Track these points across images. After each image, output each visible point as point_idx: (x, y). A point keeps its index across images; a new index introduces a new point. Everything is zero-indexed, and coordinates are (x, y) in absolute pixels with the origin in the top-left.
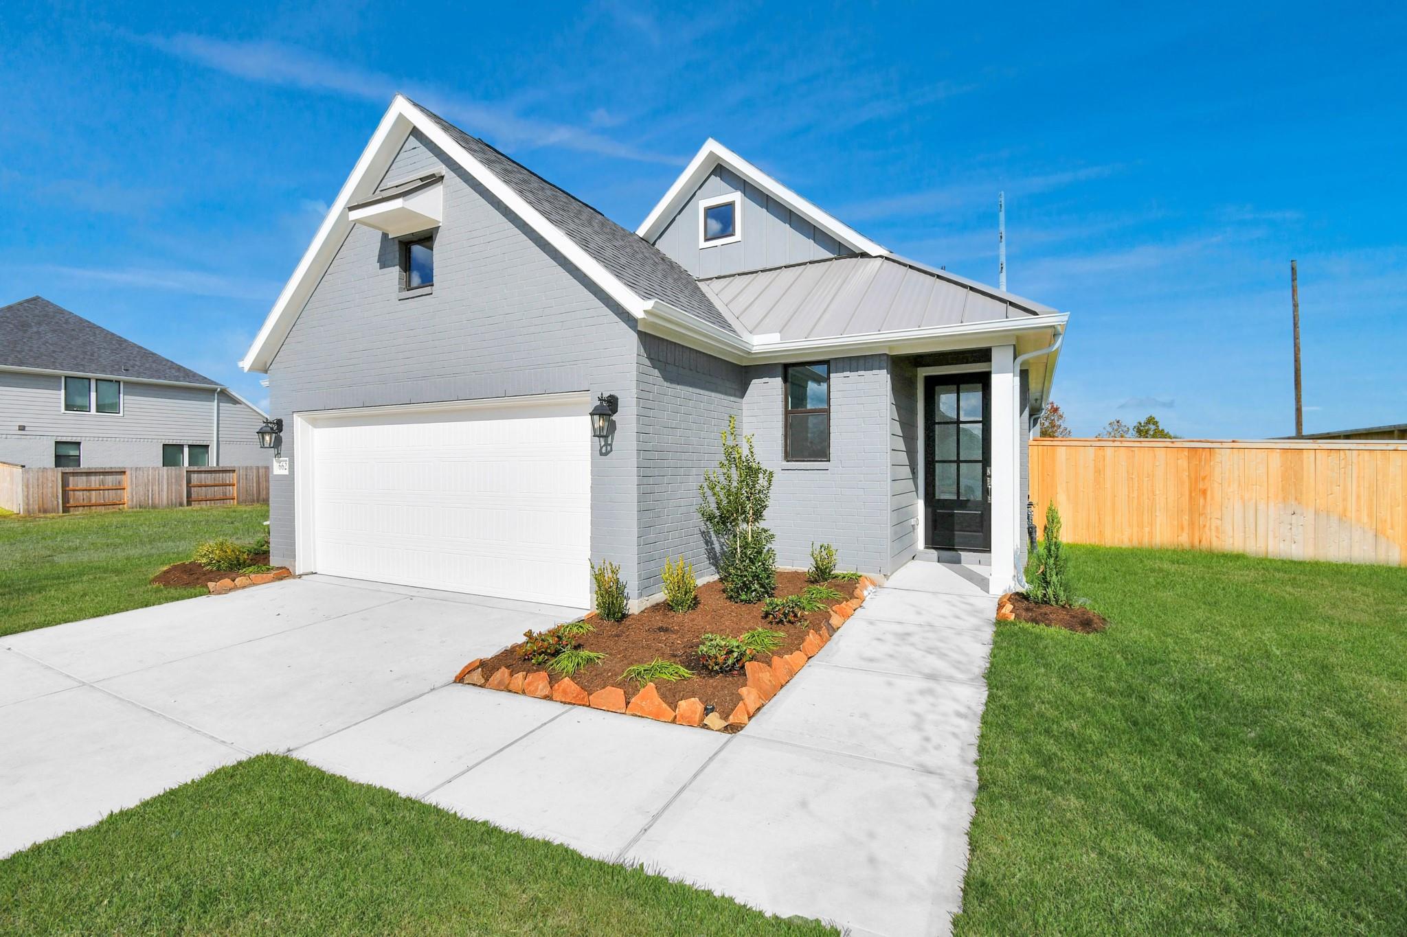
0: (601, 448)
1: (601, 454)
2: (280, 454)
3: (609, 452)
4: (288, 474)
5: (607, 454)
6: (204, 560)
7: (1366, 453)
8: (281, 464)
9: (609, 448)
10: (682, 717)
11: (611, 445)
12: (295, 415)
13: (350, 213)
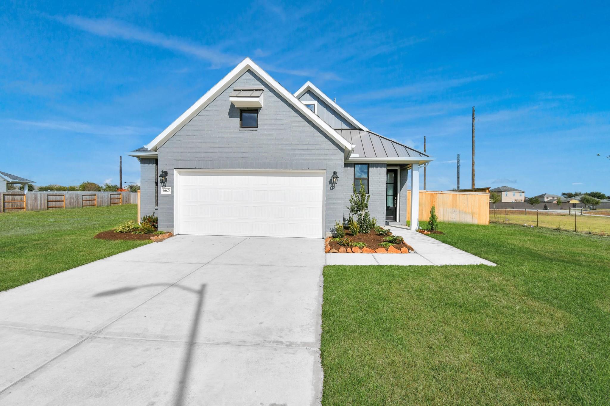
0: (330, 187)
1: (330, 189)
2: (166, 185)
3: (333, 189)
4: (171, 193)
5: (332, 189)
6: (125, 231)
7: (471, 195)
8: (165, 190)
9: (333, 187)
10: (403, 251)
11: (334, 186)
12: (174, 170)
13: (230, 98)
